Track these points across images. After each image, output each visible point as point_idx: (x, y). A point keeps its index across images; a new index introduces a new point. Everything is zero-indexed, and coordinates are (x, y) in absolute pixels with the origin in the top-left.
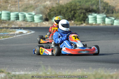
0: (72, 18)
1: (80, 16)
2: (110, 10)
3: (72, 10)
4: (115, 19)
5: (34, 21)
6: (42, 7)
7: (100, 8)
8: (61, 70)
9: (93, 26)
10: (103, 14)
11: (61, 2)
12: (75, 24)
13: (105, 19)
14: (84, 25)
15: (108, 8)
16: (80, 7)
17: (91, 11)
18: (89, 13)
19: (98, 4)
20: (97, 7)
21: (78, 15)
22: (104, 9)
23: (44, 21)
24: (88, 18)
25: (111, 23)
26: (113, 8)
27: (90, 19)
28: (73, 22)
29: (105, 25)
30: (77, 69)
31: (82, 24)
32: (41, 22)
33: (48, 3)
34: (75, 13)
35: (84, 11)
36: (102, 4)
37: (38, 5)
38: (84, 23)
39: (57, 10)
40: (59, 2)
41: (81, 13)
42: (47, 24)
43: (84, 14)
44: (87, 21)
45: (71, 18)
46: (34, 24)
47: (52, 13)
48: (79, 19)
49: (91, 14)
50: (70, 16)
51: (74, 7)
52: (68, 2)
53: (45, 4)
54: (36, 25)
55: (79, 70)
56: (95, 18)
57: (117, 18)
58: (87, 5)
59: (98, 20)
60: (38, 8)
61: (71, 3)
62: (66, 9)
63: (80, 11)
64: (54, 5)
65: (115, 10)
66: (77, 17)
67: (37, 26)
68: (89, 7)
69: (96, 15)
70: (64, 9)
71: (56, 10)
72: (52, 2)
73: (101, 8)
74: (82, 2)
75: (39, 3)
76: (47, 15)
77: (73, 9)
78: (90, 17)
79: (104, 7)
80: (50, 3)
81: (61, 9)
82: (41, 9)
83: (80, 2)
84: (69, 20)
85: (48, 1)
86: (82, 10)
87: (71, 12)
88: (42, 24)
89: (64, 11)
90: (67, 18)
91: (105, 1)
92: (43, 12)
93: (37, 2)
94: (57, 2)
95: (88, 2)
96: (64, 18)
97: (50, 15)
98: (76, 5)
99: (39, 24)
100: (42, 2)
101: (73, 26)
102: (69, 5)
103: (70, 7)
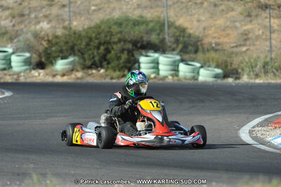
0: (101, 62)
1: (119, 58)
2: (191, 45)
3: (100, 44)
4: (202, 67)
5: (10, 67)
6: (29, 36)
7: (167, 40)
9: (151, 81)
10: (172, 54)
11: (75, 23)
12: (107, 76)
13: (178, 66)
15: (186, 39)
16: (119, 36)
17: (147, 47)
18: (140, 50)
19: (162, 30)
20: (161, 37)
21: (116, 54)
22: (177, 41)
23: (34, 69)
24: (139, 63)
25: (192, 74)
26: (198, 41)
27: (142, 65)
28: (102, 71)
29: (179, 80)
31: (124, 76)
32: (28, 71)
33: (45, 25)
34: (108, 51)
35: (130, 46)
36: (172, 30)
37: (22, 30)
39: (67, 43)
40: (70, 24)
41: (122, 51)
42: (41, 75)
43: (130, 52)
45: (98, 63)
46: (10, 75)
47: (53, 49)
48: (118, 65)
49: (147, 52)
50: (97, 59)
51: (106, 36)
52: (93, 24)
53: (38, 27)
54: (15, 77)
56: (156, 64)
57: (208, 64)
58: (137, 32)
59: (161, 67)
60: (21, 38)
61: (98, 27)
62: (87, 40)
64: (59, 32)
65: (202, 45)
66: (113, 61)
67: (16, 80)
68: (142, 37)
69: (156, 55)
70: (81, 40)
71: (62, 43)
72: (54, 23)
73: (169, 40)
74: (124, 26)
75: (23, 26)
76: (43, 54)
77: (103, 41)
78: (143, 59)
79: (177, 37)
80: (48, 26)
81: (75, 42)
82: (27, 40)
83: (120, 25)
84: (93, 66)
85: (43, 21)
86: (125, 44)
87: (98, 48)
88: (29, 75)
89: (83, 46)
90: (88, 63)
91: (178, 23)
92: (33, 47)
93: (18, 23)
94: (67, 23)
95: (138, 25)
96: (81, 61)
97: (49, 54)
98: (112, 32)
99: (22, 74)
100: (29, 23)
101: (103, 81)
102: (94, 32)
103: (96, 36)
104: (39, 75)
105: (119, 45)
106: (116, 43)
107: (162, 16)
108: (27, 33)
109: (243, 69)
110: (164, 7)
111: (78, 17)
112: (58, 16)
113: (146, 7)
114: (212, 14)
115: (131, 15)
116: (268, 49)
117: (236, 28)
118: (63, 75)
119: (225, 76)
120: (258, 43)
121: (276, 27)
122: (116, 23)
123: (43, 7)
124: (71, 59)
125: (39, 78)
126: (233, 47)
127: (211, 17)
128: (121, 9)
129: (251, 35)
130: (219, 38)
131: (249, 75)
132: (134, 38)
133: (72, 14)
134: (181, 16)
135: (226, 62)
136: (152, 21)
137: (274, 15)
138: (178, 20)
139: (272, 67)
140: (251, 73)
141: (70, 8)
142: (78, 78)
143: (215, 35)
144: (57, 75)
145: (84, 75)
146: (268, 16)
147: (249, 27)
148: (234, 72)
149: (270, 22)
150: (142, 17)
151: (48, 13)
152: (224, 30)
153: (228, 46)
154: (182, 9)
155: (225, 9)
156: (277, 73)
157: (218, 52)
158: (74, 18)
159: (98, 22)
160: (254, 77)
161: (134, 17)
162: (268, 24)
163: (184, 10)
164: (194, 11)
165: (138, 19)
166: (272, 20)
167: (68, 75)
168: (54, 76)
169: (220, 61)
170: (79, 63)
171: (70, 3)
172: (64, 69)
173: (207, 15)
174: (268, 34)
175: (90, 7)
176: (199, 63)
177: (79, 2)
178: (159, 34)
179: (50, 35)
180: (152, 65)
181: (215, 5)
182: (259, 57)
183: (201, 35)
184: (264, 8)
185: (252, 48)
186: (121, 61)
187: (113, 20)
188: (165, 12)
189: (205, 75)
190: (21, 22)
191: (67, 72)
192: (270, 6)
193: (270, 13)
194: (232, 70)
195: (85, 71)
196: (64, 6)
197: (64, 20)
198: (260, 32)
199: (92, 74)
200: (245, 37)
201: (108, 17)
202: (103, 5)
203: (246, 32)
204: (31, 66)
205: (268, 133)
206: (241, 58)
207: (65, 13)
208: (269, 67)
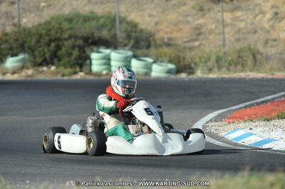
0: (52, 59)
1: (70, 55)
2: (143, 40)
3: (50, 41)
4: (154, 62)
7: (118, 36)
8: (26, 184)
9: (103, 78)
10: (124, 50)
11: (24, 20)
12: (58, 73)
13: (130, 62)
14: (82, 76)
15: (138, 34)
16: (69, 32)
17: (98, 43)
18: (92, 47)
19: (113, 25)
20: (112, 33)
21: (67, 51)
22: (129, 37)
24: (91, 60)
25: (145, 70)
26: (151, 36)
27: (94, 62)
28: (53, 68)
30: (65, 182)
31: (75, 73)
34: (58, 48)
35: (80, 42)
36: (124, 26)
38: (81, 71)
39: (16, 40)
40: (19, 21)
41: (73, 47)
43: (82, 49)
44: (88, 67)
47: (3, 46)
48: (69, 62)
49: (98, 48)
50: (47, 55)
51: (57, 33)
52: (43, 21)
55: (70, 183)
56: (107, 60)
57: (160, 59)
58: (87, 29)
59: (113, 63)
61: (48, 23)
62: (37, 37)
63: (70, 42)
64: (9, 29)
65: (154, 40)
66: (63, 58)
68: (93, 34)
69: (108, 51)
70: (31, 37)
71: (11, 41)
72: (3, 21)
73: (121, 35)
74: (74, 22)
77: (53, 38)
78: (94, 56)
79: (129, 32)
81: (25, 39)
83: (70, 20)
84: (44, 63)
86: (76, 40)
87: (49, 45)
89: (33, 43)
90: (39, 60)
91: (129, 19)
94: (16, 20)
95: (89, 20)
96: (32, 58)
98: (62, 29)
101: (54, 78)
102: (43, 29)
103: (46, 33)
106: (66, 39)
107: (113, 11)
109: (195, 64)
110: (115, 2)
111: (28, 14)
112: (7, 13)
113: (96, 3)
114: (164, 9)
115: (81, 11)
116: (221, 43)
117: (188, 22)
118: (14, 73)
119: (178, 71)
120: (211, 37)
121: (229, 21)
122: (66, 20)
124: (21, 56)
126: (186, 42)
127: (163, 12)
128: (71, 5)
129: (203, 30)
130: (172, 33)
131: (202, 70)
132: (85, 35)
133: (21, 11)
134: (132, 11)
135: (179, 57)
136: (102, 17)
137: (227, 9)
138: (130, 15)
139: (226, 61)
140: (205, 68)
141: (19, 5)
142: (28, 76)
143: (167, 30)
144: (7, 72)
145: (35, 72)
146: (220, 9)
147: (201, 21)
148: (187, 67)
149: (222, 16)
150: (92, 12)
152: (176, 25)
153: (180, 41)
154: (133, 4)
155: (177, 4)
158: (24, 14)
159: (48, 18)
160: (207, 72)
161: (85, 13)
162: (221, 18)
163: (136, 5)
164: (145, 6)
165: (88, 15)
166: (225, 14)
167: (18, 73)
168: (4, 74)
169: (173, 56)
170: (29, 60)
172: (14, 67)
173: (159, 10)
174: (221, 28)
175: (39, 3)
176: (152, 58)
178: (110, 30)
180: (103, 61)
182: (212, 52)
183: (153, 30)
184: (217, 2)
185: (204, 42)
186: (73, 58)
187: (63, 16)
188: (116, 8)
189: (158, 71)
191: (18, 70)
193: (222, 7)
194: (186, 65)
195: (36, 68)
196: (13, 3)
197: (13, 18)
198: (213, 26)
199: (43, 71)
200: (198, 32)
201: (58, 13)
202: (52, 2)
203: (199, 27)
205: (221, 128)
206: (193, 53)
207: (14, 10)
208: (223, 61)
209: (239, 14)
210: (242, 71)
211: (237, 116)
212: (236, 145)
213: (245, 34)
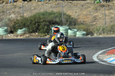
1: (44, 28)
2: (73, 23)
3: (36, 23)
4: (77, 31)
6: (7, 20)
7: (63, 21)
10: (65, 26)
11: (25, 15)
12: (39, 35)
13: (68, 31)
14: (48, 37)
15: (70, 20)
16: (43, 19)
17: (55, 23)
18: (52, 25)
19: (61, 17)
20: (60, 19)
21: (42, 27)
22: (67, 21)
23: (9, 34)
24: (52, 30)
26: (76, 20)
28: (37, 34)
31: (46, 35)
32: (6, 35)
33: (13, 16)
34: (39, 25)
35: (48, 23)
36: (65, 16)
37: (3, 18)
38: (48, 35)
39: (22, 23)
40: (23, 15)
41: (45, 25)
42: (12, 36)
43: (48, 26)
44: (51, 33)
45: (35, 31)
47: (17, 25)
48: (43, 31)
50: (34, 29)
51: (38, 20)
52: (32, 15)
53: (10, 17)
54: (1, 37)
57: (80, 30)
58: (50, 18)
60: (3, 21)
61: (35, 16)
62: (30, 21)
64: (19, 18)
65: (77, 22)
66: (41, 29)
67: (2, 38)
68: (53, 20)
70: (28, 21)
71: (20, 23)
72: (16, 15)
73: (64, 20)
75: (4, 16)
76: (12, 28)
77: (37, 22)
79: (67, 19)
80: (14, 16)
81: (25, 22)
82: (6, 22)
83: (44, 15)
84: (33, 32)
85: (12, 14)
86: (46, 22)
87: (35, 24)
88: (7, 36)
89: (29, 24)
90: (31, 30)
91: (67, 13)
92: (8, 25)
93: (2, 15)
94: (22, 14)
95: (51, 15)
96: (28, 30)
97: (15, 27)
98: (40, 18)
99: (4, 36)
100: (6, 15)
101: (37, 38)
102: (33, 18)
103: (34, 19)
104: (11, 36)
105: (43, 23)
106: (42, 22)
107: (61, 11)
108: (6, 19)
109: (94, 32)
110: (61, 7)
111: (27, 12)
112: (18, 12)
113: (54, 7)
114: (81, 9)
115: (48, 11)
116: (104, 23)
117: (91, 15)
118: (21, 36)
119: (87, 34)
120: (100, 21)
121: (107, 14)
122: (42, 14)
123: (12, 9)
124: (24, 29)
125: (11, 37)
126: (90, 23)
127: (81, 11)
128: (44, 8)
129: (97, 18)
130: (84, 19)
131: (97, 33)
132: (50, 20)
133: (24, 11)
134: (68, 11)
135: (87, 28)
136: (56, 13)
137: (107, 9)
138: (67, 12)
139: (106, 30)
141: (23, 8)
142: (27, 37)
143: (83, 18)
144: (18, 36)
145: (30, 35)
146: (104, 10)
147: (96, 14)
148: (91, 33)
149: (105, 12)
150: (52, 11)
151: (14, 11)
152: (86, 16)
153: (88, 22)
154: (69, 8)
155: (86, 7)
156: (108, 33)
157: (84, 25)
159: (35, 14)
161: (49, 11)
162: (104, 13)
163: (70, 8)
164: (74, 8)
165: (51, 12)
166: (106, 11)
167: (23, 36)
168: (17, 36)
169: (85, 28)
170: (27, 31)
171: (23, 6)
172: (21, 34)
173: (79, 10)
174: (104, 17)
175: (31, 8)
176: (76, 29)
177: (27, 6)
178: (59, 18)
179: (15, 20)
181: (82, 6)
182: (101, 27)
183: (77, 18)
184: (102, 6)
185: (98, 23)
186: (45, 30)
187: (41, 13)
188: (62, 9)
189: (79, 34)
190: (3, 15)
191: (23, 34)
192: (105, 5)
194: (90, 32)
195: (30, 34)
196: (20, 8)
197: (20, 14)
198: (101, 16)
199: (33, 35)
200: (95, 18)
201: (39, 12)
202: (36, 7)
203: (95, 16)
204: (8, 33)
205: (104, 57)
206: (93, 27)
207: (21, 11)
208: (105, 30)
209: (111, 11)
210: (113, 34)
211: (111, 52)
212: (110, 64)
213: (114, 19)
